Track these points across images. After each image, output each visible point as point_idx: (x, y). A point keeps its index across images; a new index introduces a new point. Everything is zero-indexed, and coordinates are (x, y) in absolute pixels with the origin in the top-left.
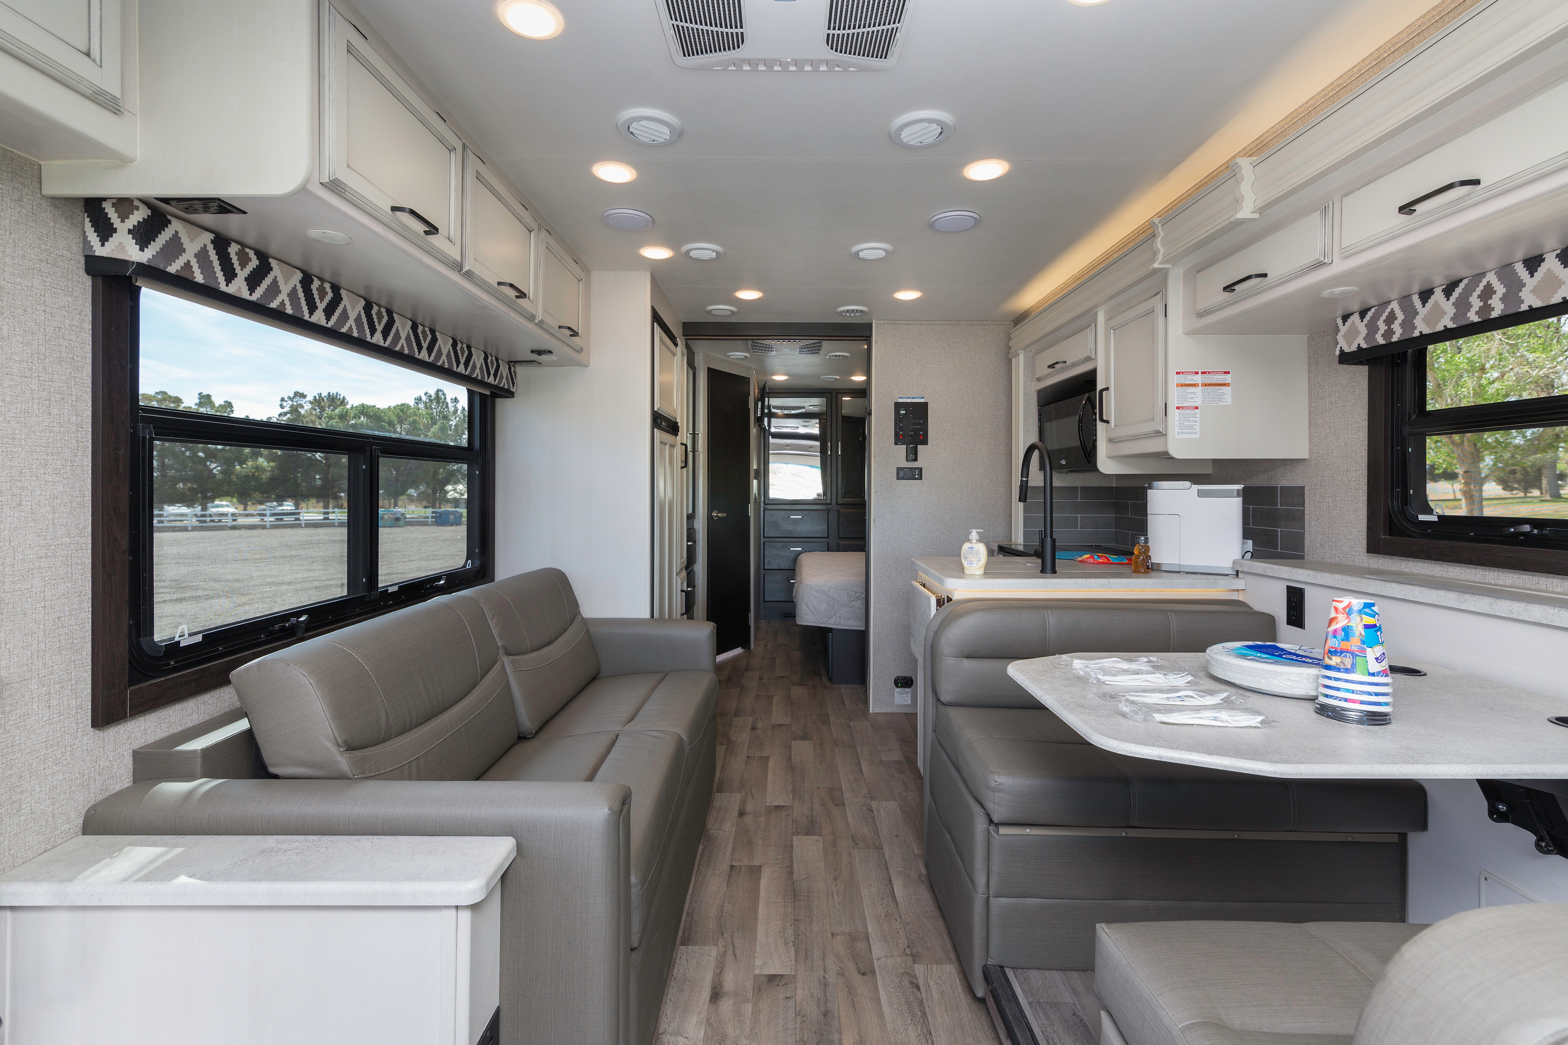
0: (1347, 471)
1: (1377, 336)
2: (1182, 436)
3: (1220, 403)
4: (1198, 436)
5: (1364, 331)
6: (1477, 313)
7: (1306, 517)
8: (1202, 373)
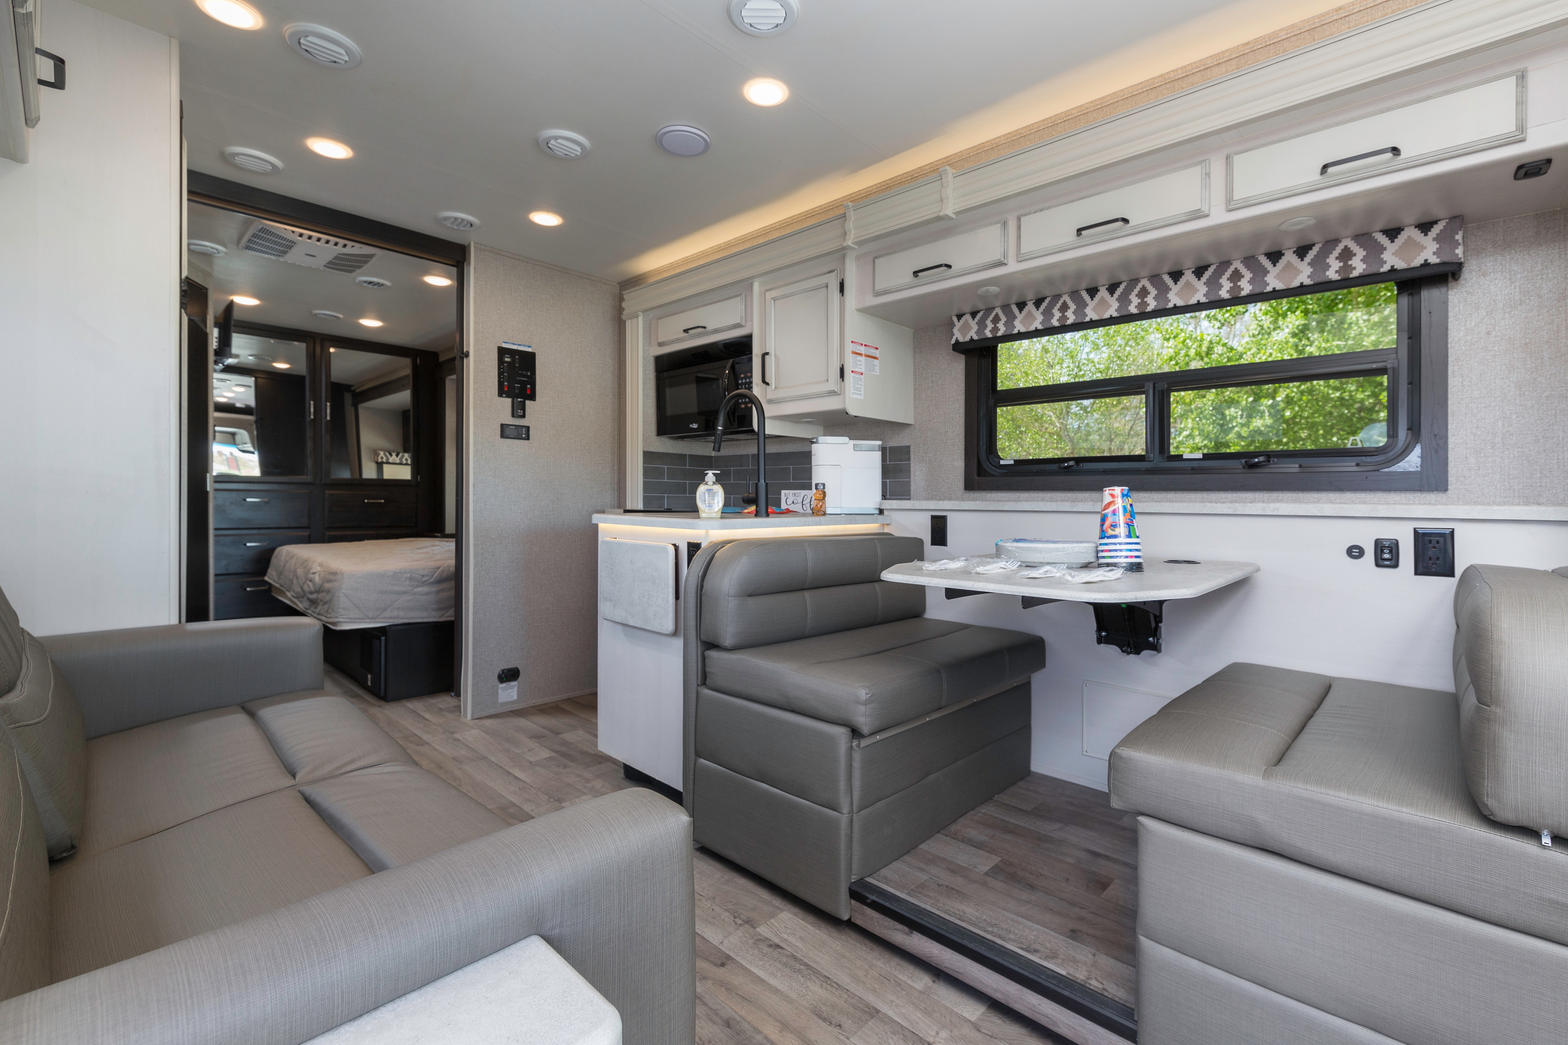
0: (945, 432)
1: (986, 331)
2: (855, 396)
3: (874, 373)
4: (862, 397)
5: (975, 328)
6: (1058, 320)
7: (912, 469)
8: (865, 345)
